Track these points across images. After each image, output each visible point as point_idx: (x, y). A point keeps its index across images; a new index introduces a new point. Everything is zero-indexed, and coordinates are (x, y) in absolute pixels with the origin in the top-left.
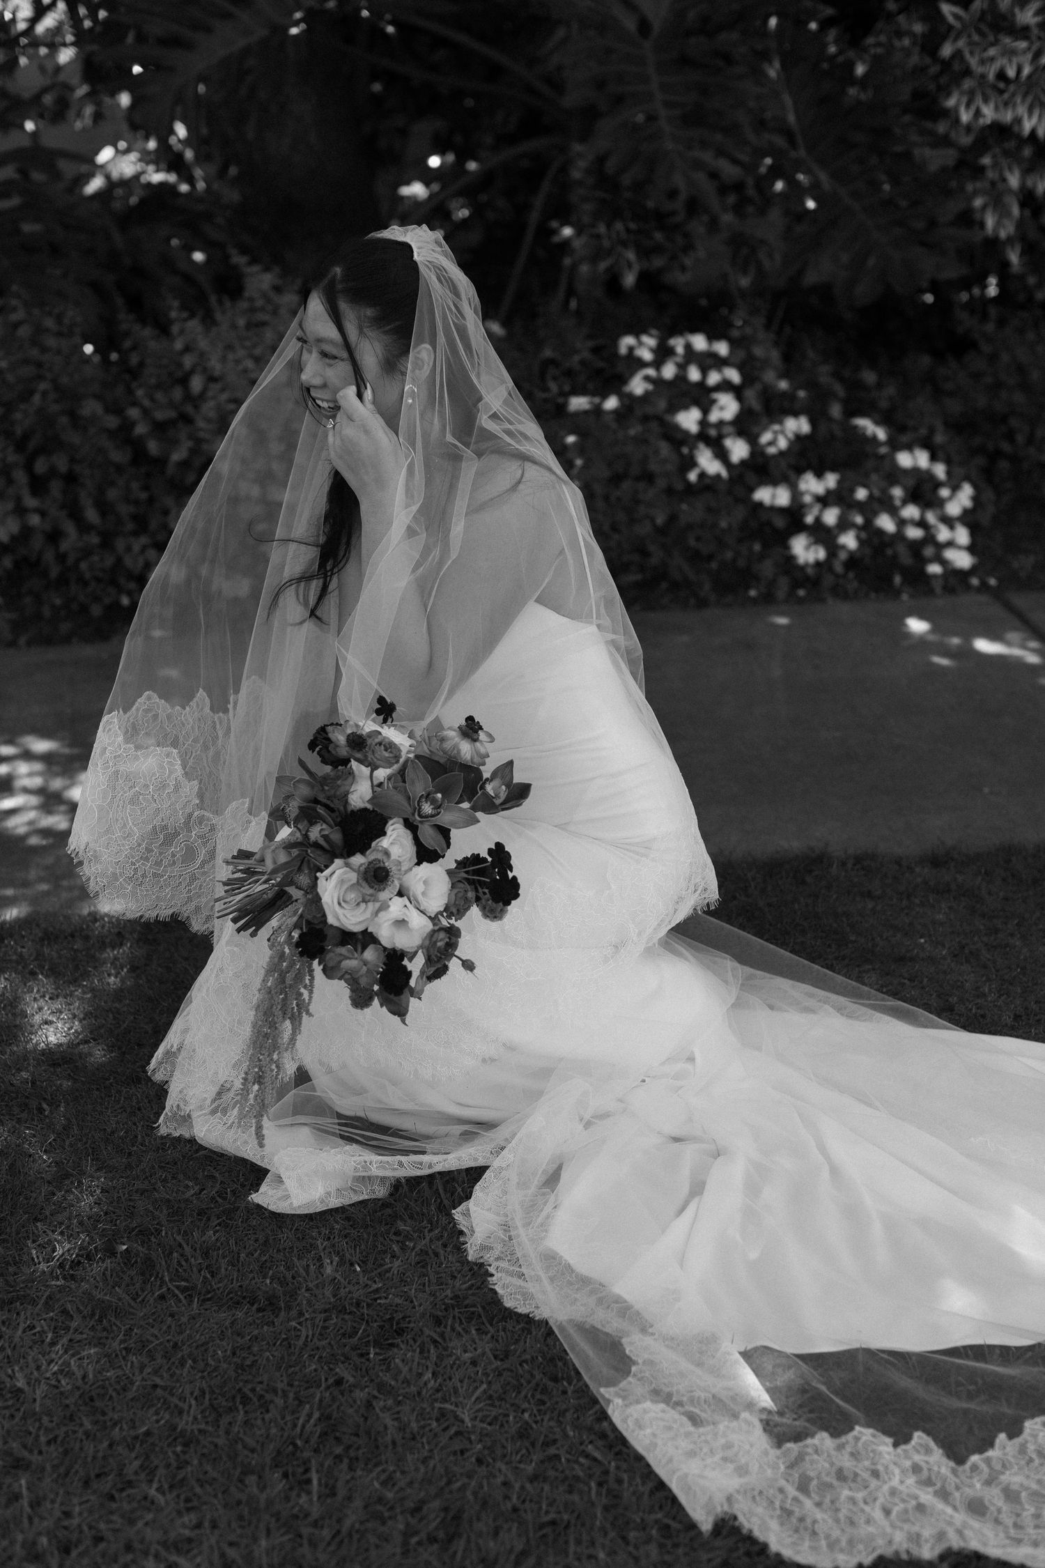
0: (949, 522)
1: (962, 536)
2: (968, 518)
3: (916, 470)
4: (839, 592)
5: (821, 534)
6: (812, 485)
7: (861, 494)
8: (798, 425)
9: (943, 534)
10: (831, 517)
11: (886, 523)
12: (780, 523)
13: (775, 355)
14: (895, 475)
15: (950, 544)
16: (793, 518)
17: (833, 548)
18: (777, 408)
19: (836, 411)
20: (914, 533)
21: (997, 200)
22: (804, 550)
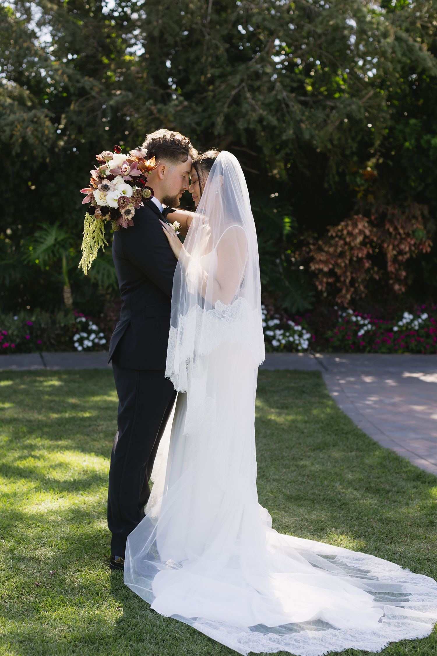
0: (304, 340)
1: (307, 343)
2: (308, 339)
3: (298, 331)
4: (282, 351)
5: (279, 341)
6: (278, 332)
7: (288, 334)
8: (277, 322)
9: (302, 341)
10: (281, 338)
11: (291, 339)
12: (271, 338)
13: (273, 309)
14: (295, 332)
15: (304, 343)
16: (274, 337)
17: (281, 343)
18: (272, 318)
19: (285, 320)
20: (297, 342)
21: (321, 283)
22: (275, 343)
